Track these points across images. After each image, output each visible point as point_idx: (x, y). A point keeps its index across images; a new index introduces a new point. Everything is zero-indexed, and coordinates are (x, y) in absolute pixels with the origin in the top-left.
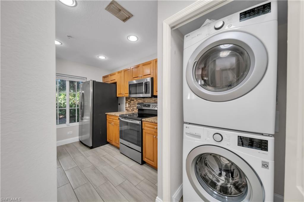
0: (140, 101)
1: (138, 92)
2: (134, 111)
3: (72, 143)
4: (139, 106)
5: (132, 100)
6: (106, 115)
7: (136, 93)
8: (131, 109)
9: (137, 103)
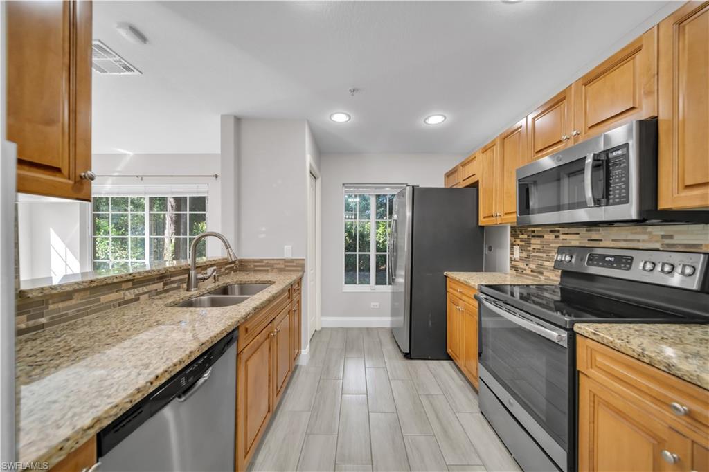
0: (574, 241)
1: (565, 200)
2: (542, 278)
3: (377, 329)
4: (568, 258)
5: (536, 234)
6: (446, 277)
7: (559, 208)
8: (533, 266)
9: (558, 245)
